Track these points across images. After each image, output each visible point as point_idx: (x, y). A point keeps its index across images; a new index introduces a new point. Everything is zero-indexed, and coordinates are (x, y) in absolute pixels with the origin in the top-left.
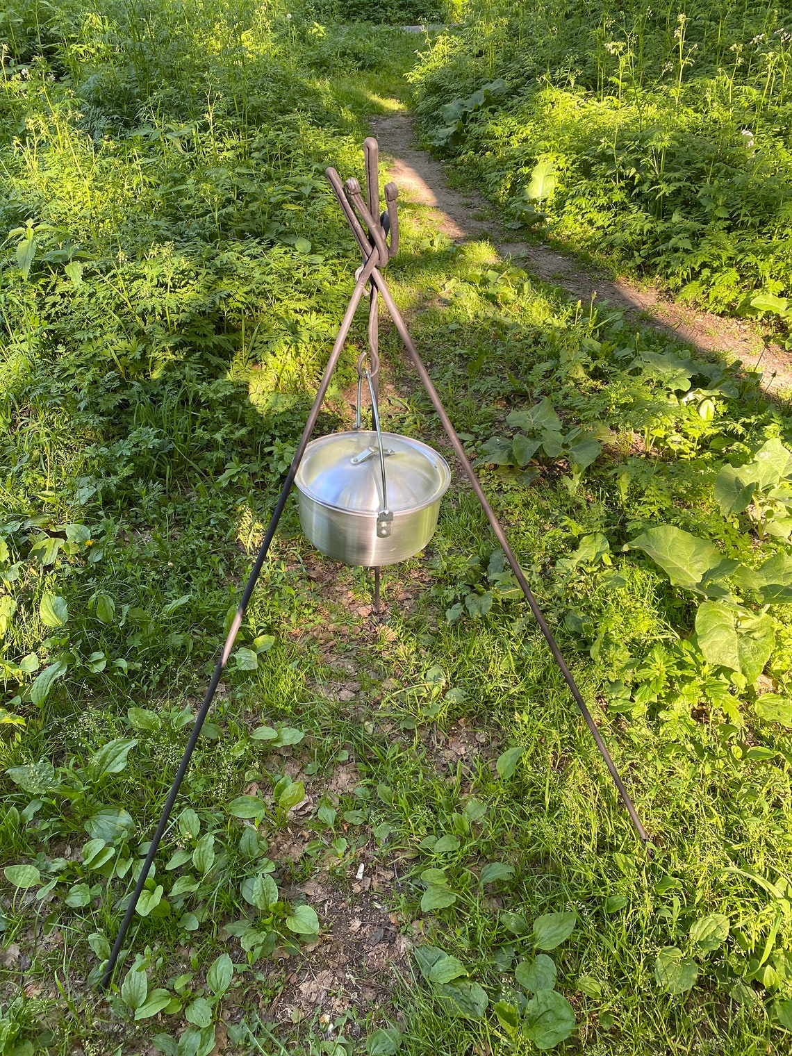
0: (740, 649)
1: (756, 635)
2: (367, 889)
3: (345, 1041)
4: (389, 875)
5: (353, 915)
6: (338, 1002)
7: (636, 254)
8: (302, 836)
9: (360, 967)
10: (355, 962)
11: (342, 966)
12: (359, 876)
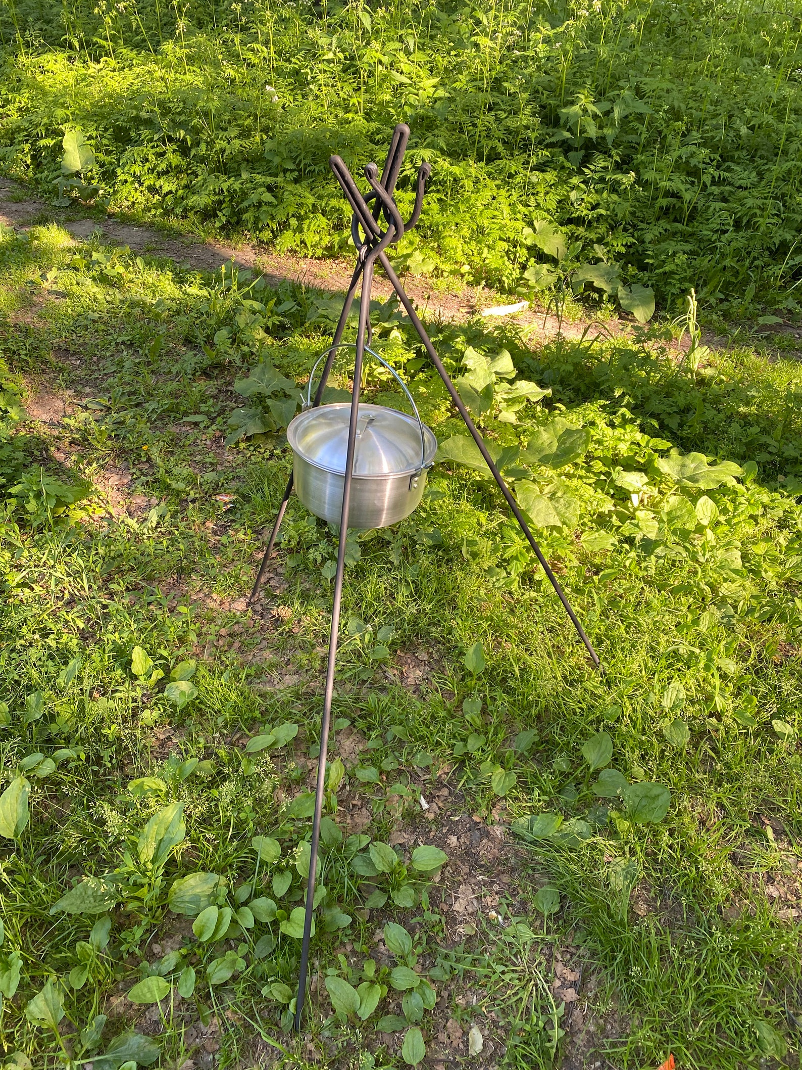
0: (556, 508)
1: (559, 494)
2: (438, 812)
3: (519, 919)
4: (445, 792)
5: (446, 836)
6: (489, 899)
7: (220, 214)
8: (354, 806)
9: (482, 866)
10: (476, 865)
11: (469, 874)
12: (425, 806)
